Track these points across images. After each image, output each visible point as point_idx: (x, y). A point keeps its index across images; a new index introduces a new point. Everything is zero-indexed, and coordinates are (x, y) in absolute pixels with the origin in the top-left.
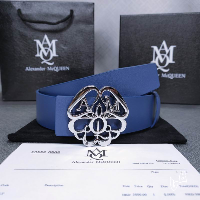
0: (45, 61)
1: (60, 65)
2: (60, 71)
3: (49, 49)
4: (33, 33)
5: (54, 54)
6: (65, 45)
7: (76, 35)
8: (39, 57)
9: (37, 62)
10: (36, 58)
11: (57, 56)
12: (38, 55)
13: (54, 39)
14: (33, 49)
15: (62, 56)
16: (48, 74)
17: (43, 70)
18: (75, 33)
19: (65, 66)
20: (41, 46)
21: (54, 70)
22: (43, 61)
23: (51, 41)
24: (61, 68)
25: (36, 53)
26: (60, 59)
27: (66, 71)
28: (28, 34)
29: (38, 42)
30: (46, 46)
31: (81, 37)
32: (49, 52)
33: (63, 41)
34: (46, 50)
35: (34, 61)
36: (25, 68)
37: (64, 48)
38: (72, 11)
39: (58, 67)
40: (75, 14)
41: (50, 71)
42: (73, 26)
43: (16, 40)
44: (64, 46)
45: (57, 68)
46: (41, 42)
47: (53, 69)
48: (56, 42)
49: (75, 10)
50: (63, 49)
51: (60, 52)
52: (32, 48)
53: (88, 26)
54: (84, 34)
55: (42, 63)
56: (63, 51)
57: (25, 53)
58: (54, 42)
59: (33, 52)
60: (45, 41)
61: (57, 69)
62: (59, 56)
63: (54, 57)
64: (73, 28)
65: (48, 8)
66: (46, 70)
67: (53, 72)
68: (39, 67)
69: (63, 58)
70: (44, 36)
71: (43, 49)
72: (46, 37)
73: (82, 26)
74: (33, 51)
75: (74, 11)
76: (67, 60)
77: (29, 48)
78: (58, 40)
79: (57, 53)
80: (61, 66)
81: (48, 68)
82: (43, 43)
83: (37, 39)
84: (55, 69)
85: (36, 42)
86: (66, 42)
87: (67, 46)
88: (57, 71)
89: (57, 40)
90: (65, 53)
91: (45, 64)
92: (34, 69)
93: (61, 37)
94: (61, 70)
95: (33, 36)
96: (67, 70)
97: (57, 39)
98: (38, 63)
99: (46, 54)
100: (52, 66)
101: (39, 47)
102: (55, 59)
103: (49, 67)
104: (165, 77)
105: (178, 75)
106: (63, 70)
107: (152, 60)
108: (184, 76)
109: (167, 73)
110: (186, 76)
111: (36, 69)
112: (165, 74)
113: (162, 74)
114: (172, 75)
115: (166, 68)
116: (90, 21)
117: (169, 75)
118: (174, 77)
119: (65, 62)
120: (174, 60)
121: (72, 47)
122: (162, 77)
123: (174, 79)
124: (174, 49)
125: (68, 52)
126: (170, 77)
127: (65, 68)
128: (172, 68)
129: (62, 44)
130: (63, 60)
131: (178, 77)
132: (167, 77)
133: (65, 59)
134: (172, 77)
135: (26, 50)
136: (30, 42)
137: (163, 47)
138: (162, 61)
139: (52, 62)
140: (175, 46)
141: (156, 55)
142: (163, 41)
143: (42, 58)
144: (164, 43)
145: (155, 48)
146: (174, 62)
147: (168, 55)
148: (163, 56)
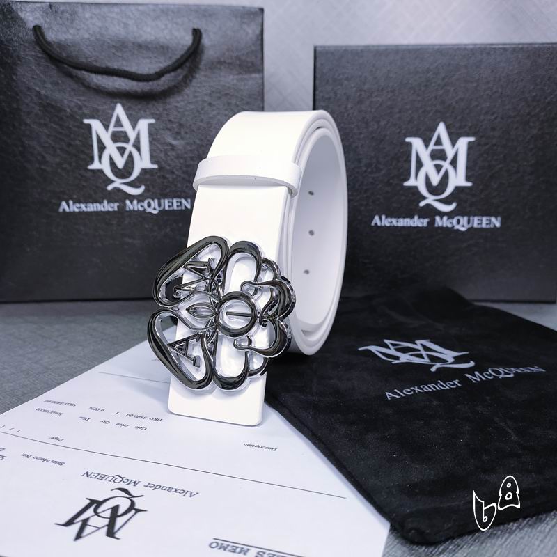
0: (118, 183)
1: (162, 195)
2: (163, 212)
3: (129, 147)
4: (82, 98)
6: (177, 135)
7: (210, 104)
8: (101, 171)
9: (95, 186)
10: (89, 175)
11: (155, 166)
12: (95, 166)
14: (83, 148)
15: (168, 168)
16: (127, 221)
17: (111, 210)
18: (207, 98)
19: (179, 197)
20: (106, 138)
21: (145, 210)
22: (112, 182)
23: (134, 126)
24: (166, 204)
25: (92, 160)
26: (164, 177)
27: (181, 210)
28: (66, 102)
29: (96, 125)
31: (226, 110)
32: (131, 156)
33: (170, 121)
34: (122, 150)
35: (84, 184)
36: (59, 205)
37: (174, 142)
38: (197, 34)
39: (156, 201)
40: (206, 41)
41: (134, 210)
42: (200, 76)
43: (28, 121)
44: (175, 139)
45: (154, 203)
46: (106, 127)
47: (142, 206)
48: (150, 125)
49: (206, 30)
50: (173, 147)
51: (162, 155)
52: (78, 142)
53: (245, 76)
54: (233, 101)
55: (110, 188)
56: (173, 154)
57: (58, 160)
58: (143, 125)
59: (82, 156)
60: (118, 123)
61: (153, 207)
62: (160, 168)
63: (144, 171)
64: (202, 85)
65: (126, 25)
66: (122, 209)
67: (143, 215)
68: (101, 202)
69: (173, 173)
70: (113, 109)
71: (111, 148)
72: (119, 111)
73: (228, 79)
74: (83, 152)
75: (202, 31)
76: (183, 178)
77: (69, 145)
78: (157, 119)
79: (154, 159)
80: (165, 196)
81: (128, 202)
82: (112, 128)
83: (93, 117)
84: (149, 205)
85: (89, 127)
86: (181, 125)
87: (182, 138)
88: (155, 212)
89: (153, 121)
90: (178, 157)
91: (117, 190)
92: (86, 207)
93: (164, 109)
94: (167, 208)
95: (80, 108)
96: (183, 208)
97: (152, 116)
98: (97, 187)
100: (140, 198)
101: (99, 141)
102: (147, 176)
103: (131, 202)
104: (445, 225)
105: (482, 220)
106: (171, 208)
107: (407, 179)
108: (496, 222)
109: (450, 215)
110: (502, 223)
111: (92, 207)
112: (445, 218)
113: (438, 218)
114: (464, 220)
115: (446, 201)
116: (253, 64)
117: (455, 221)
118: (470, 226)
119: (179, 185)
120: (468, 179)
121: (198, 142)
122: (436, 225)
123: (470, 230)
124: (470, 147)
125: (185, 155)
126: (457, 227)
127: (179, 204)
128: (464, 201)
129: (168, 132)
130: (171, 179)
131: (479, 226)
132: (450, 226)
133: (178, 176)
134: (463, 226)
135: (58, 151)
136: (70, 126)
137: (439, 142)
138: (435, 180)
139: (139, 187)
140: (472, 139)
141: (420, 164)
142: (438, 124)
143: (109, 173)
144: (441, 130)
145: (417, 143)
146: (469, 184)
147: (454, 163)
148: (438, 168)
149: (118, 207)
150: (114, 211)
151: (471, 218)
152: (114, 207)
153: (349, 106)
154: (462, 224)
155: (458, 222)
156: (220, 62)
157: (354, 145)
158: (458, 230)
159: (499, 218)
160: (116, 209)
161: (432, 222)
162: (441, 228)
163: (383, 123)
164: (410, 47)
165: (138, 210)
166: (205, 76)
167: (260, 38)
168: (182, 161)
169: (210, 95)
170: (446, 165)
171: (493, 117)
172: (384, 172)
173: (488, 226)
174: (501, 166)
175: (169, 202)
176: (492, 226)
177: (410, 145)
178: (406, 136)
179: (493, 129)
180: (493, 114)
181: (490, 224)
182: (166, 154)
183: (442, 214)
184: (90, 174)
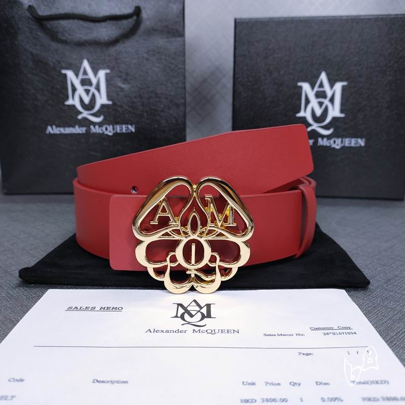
0: (85, 114)
1: (115, 122)
2: (116, 134)
3: (93, 89)
4: (60, 56)
5: (102, 99)
6: (125, 81)
7: (147, 59)
8: (74, 106)
9: (70, 116)
11: (110, 103)
12: (70, 102)
13: (103, 68)
14: (61, 90)
15: (119, 104)
16: (92, 140)
17: (81, 132)
18: (145, 55)
19: (127, 123)
20: (77, 83)
21: (103, 133)
22: (81, 113)
23: (95, 74)
24: (118, 128)
25: (67, 98)
26: (116, 110)
27: (128, 133)
28: (50, 59)
29: (70, 74)
30: (86, 82)
31: (158, 63)
32: (93, 95)
33: (120, 71)
34: (87, 91)
35: (63, 115)
36: (46, 129)
37: (123, 86)
38: (138, 11)
39: (111, 126)
40: (144, 15)
41: (96, 133)
43: (25, 72)
44: (124, 83)
45: (110, 128)
46: (77, 75)
47: (102, 130)
48: (107, 74)
49: (145, 8)
50: (122, 89)
51: (115, 95)
52: (58, 86)
53: (173, 39)
54: (164, 57)
55: (80, 117)
56: (122, 94)
57: (45, 98)
58: (102, 74)
59: (61, 96)
60: (85, 73)
61: (109, 131)
62: (114, 104)
63: (103, 106)
64: (142, 46)
65: (89, 5)
66: (88, 132)
67: (102, 136)
68: (74, 127)
69: (122, 107)
70: (81, 63)
71: (80, 90)
72: (86, 64)
73: (160, 41)
74: (61, 93)
75: (142, 8)
76: (130, 111)
77: (53, 88)
78: (111, 70)
79: (109, 97)
80: (117, 123)
81: (92, 127)
82: (81, 76)
83: (67, 68)
84: (106, 129)
85: (65, 75)
86: (127, 74)
87: (129, 83)
88: (110, 134)
89: (108, 71)
90: (125, 96)
91: (85, 119)
92: (64, 130)
93: (116, 63)
94: (118, 131)
95: (59, 63)
96: (130, 132)
97: (108, 67)
98: (72, 117)
99: (87, 100)
100: (100, 124)
101: (73, 85)
102: (105, 109)
103: (94, 127)
104: (325, 145)
105: (351, 141)
106: (121, 132)
107: (299, 111)
108: (361, 142)
109: (329, 137)
110: (366, 143)
111: (68, 130)
112: (325, 139)
113: (320, 140)
114: (339, 141)
115: (326, 127)
116: (177, 31)
117: (332, 141)
118: (343, 145)
119: (127, 116)
120: (342, 111)
121: (139, 85)
122: (319, 144)
123: (343, 148)
124: (344, 89)
125: (131, 95)
126: (334, 146)
127: (127, 129)
128: (339, 127)
129: (119, 79)
130: (121, 112)
131: (349, 146)
132: (328, 145)
133: (126, 109)
134: (338, 145)
135: (46, 92)
136: (54, 76)
137: (321, 85)
138: (319, 112)
139: (99, 117)
140: (345, 83)
141: (308, 101)
142: (321, 73)
143: (79, 107)
144: (323, 77)
145: (306, 87)
146: (342, 115)
147: (332, 100)
148: (321, 104)
149: (86, 130)
150: (83, 134)
151: (344, 140)
152: (83, 130)
153: (259, 60)
154: (337, 144)
155: (335, 142)
156: (154, 30)
157: (261, 88)
158: (334, 148)
159: (364, 140)
160: (84, 132)
161: (316, 142)
162: (323, 147)
163: (282, 72)
164: (301, 19)
165: (99, 133)
166: (144, 40)
167: (182, 12)
168: (128, 99)
169: (147, 53)
170: (326, 102)
171: (359, 68)
172: (282, 107)
173: (356, 146)
174: (365, 103)
175: (120, 127)
176: (358, 145)
177: (301, 88)
178: (298, 81)
179: (360, 76)
180: (360, 65)
181: (357, 143)
182: (118, 95)
183: (323, 137)
184: (67, 108)
